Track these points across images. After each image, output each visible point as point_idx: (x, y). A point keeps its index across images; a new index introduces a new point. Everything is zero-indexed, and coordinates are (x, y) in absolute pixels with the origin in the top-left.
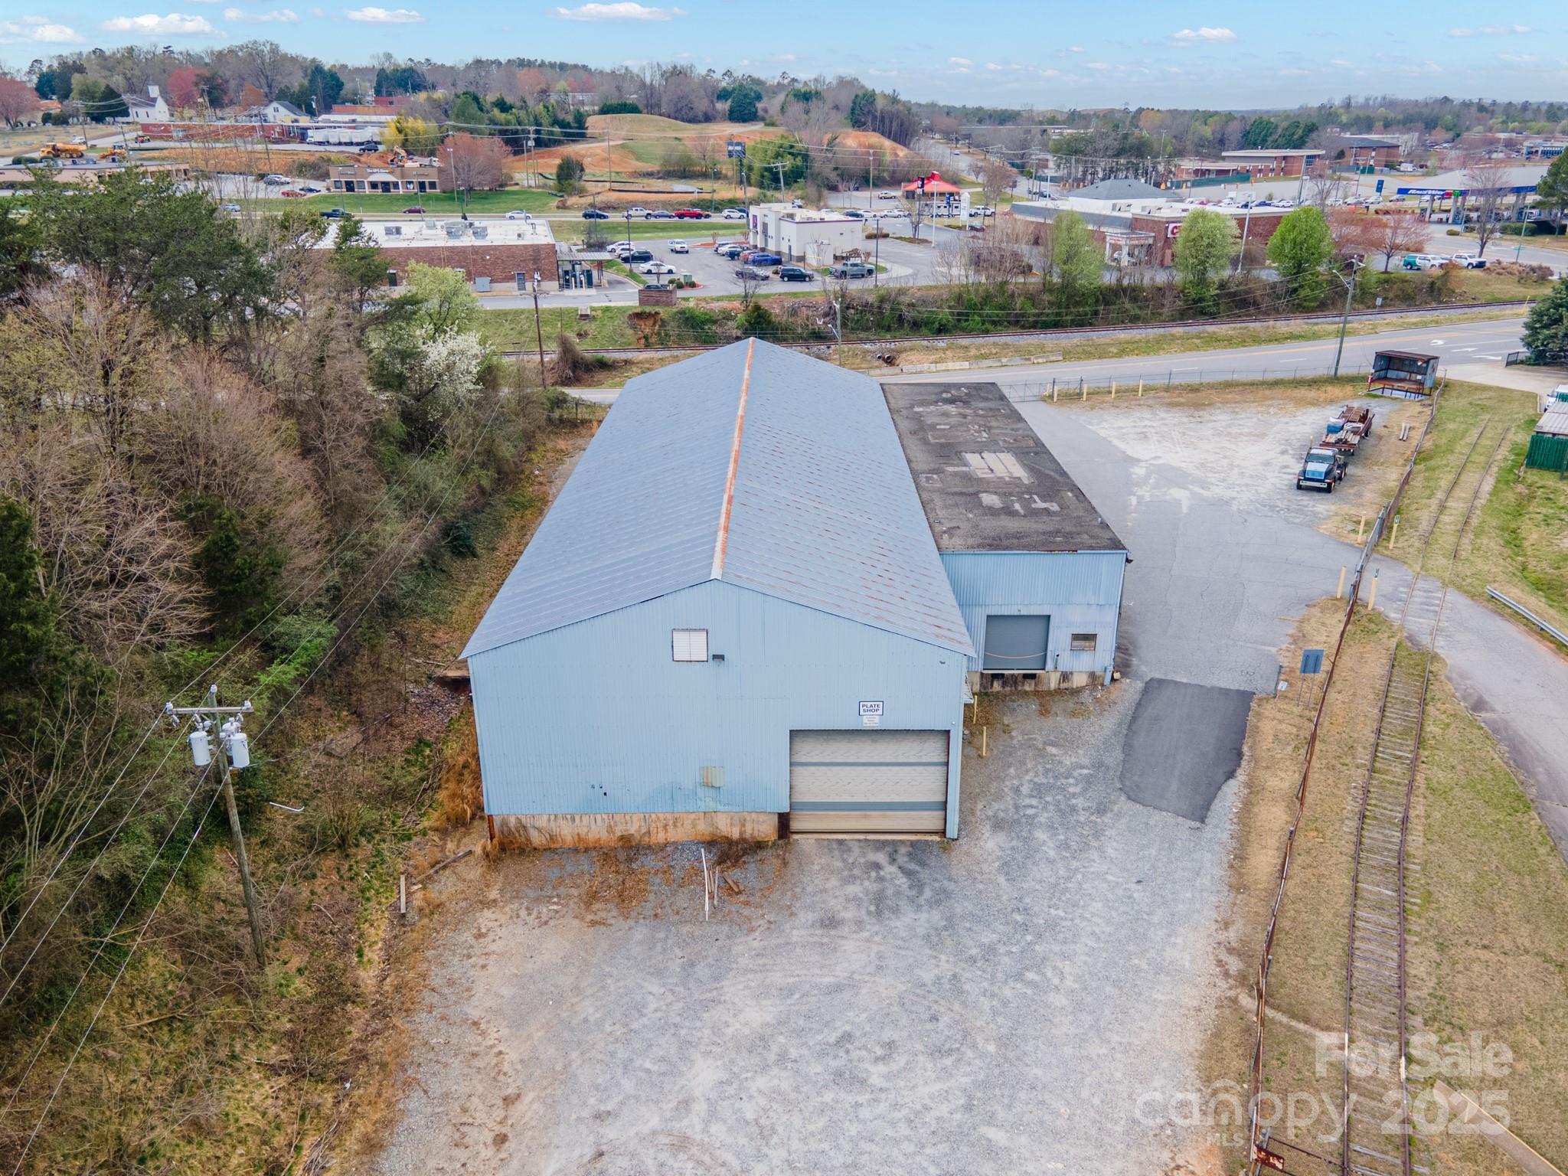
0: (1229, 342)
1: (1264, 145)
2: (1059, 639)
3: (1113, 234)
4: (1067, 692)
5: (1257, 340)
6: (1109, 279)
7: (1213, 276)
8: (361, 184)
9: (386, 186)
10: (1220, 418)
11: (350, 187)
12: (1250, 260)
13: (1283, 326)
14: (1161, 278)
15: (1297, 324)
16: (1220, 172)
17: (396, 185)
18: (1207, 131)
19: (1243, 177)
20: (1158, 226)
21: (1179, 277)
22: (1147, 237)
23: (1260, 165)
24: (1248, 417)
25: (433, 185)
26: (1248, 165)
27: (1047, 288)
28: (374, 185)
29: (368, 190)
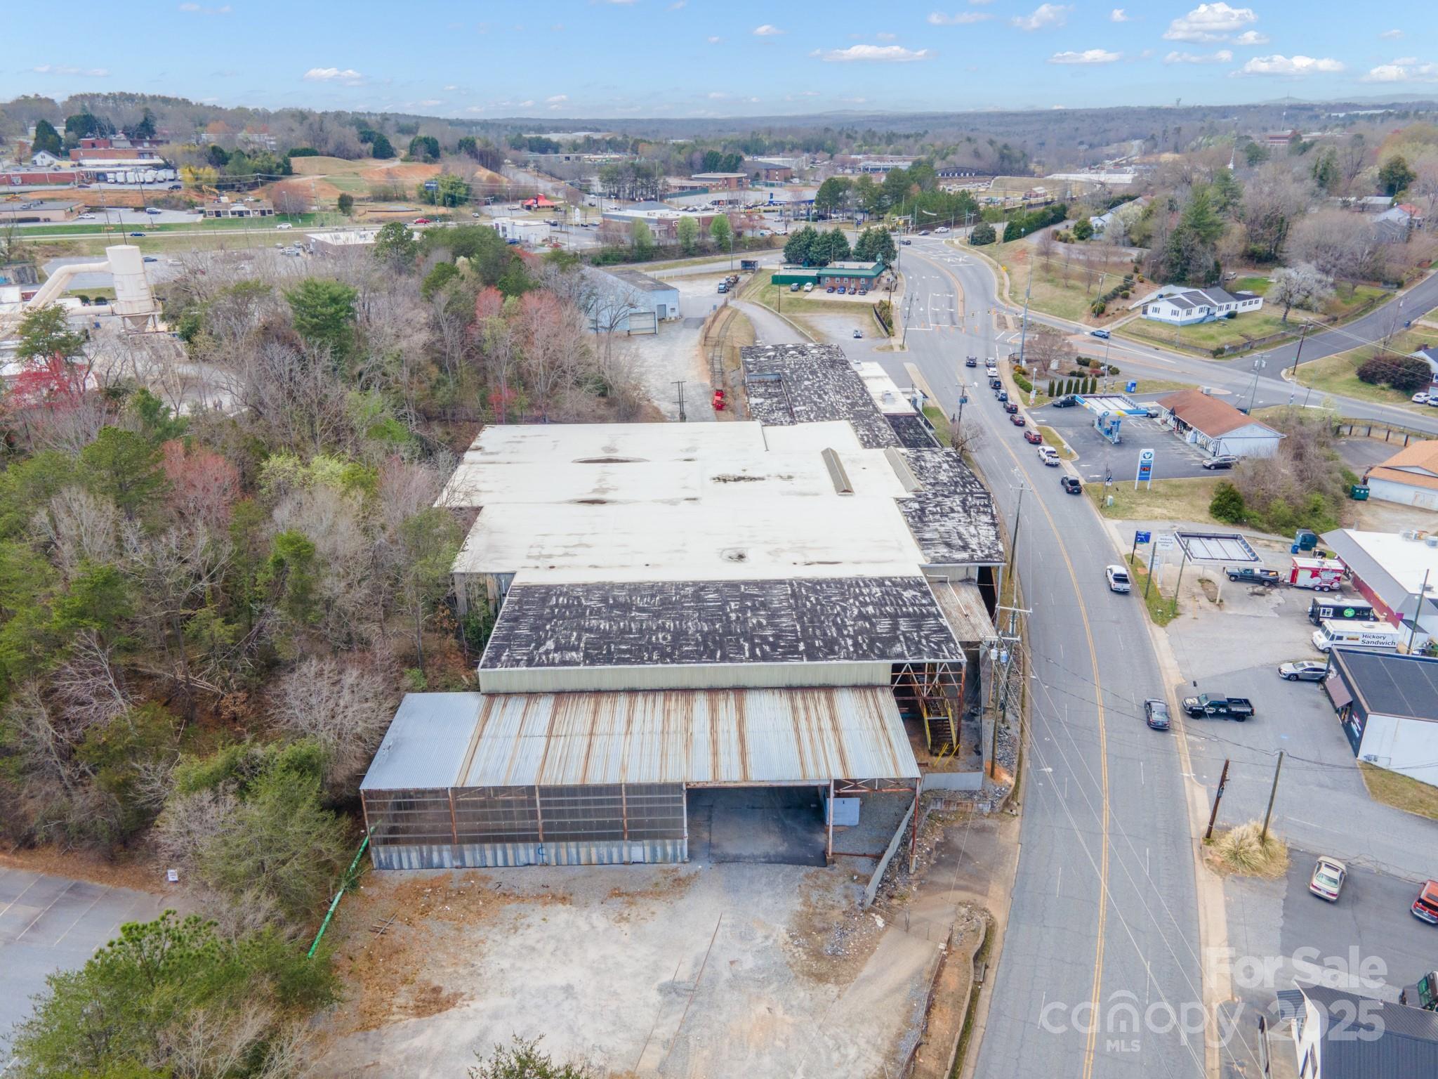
0: (700, 263)
1: (715, 171)
2: (668, 309)
3: (651, 227)
4: (670, 321)
5: (709, 262)
6: (654, 244)
7: (692, 241)
8: (226, 213)
9: (241, 213)
10: (699, 282)
11: (218, 214)
12: (704, 234)
13: (717, 257)
14: (673, 242)
15: (722, 256)
16: (692, 188)
17: (248, 213)
18: (681, 158)
19: (705, 190)
20: (668, 222)
21: (680, 242)
22: (665, 227)
23: (714, 183)
24: (706, 282)
25: (270, 212)
26: (707, 183)
27: (633, 247)
28: (233, 213)
29: (230, 216)
